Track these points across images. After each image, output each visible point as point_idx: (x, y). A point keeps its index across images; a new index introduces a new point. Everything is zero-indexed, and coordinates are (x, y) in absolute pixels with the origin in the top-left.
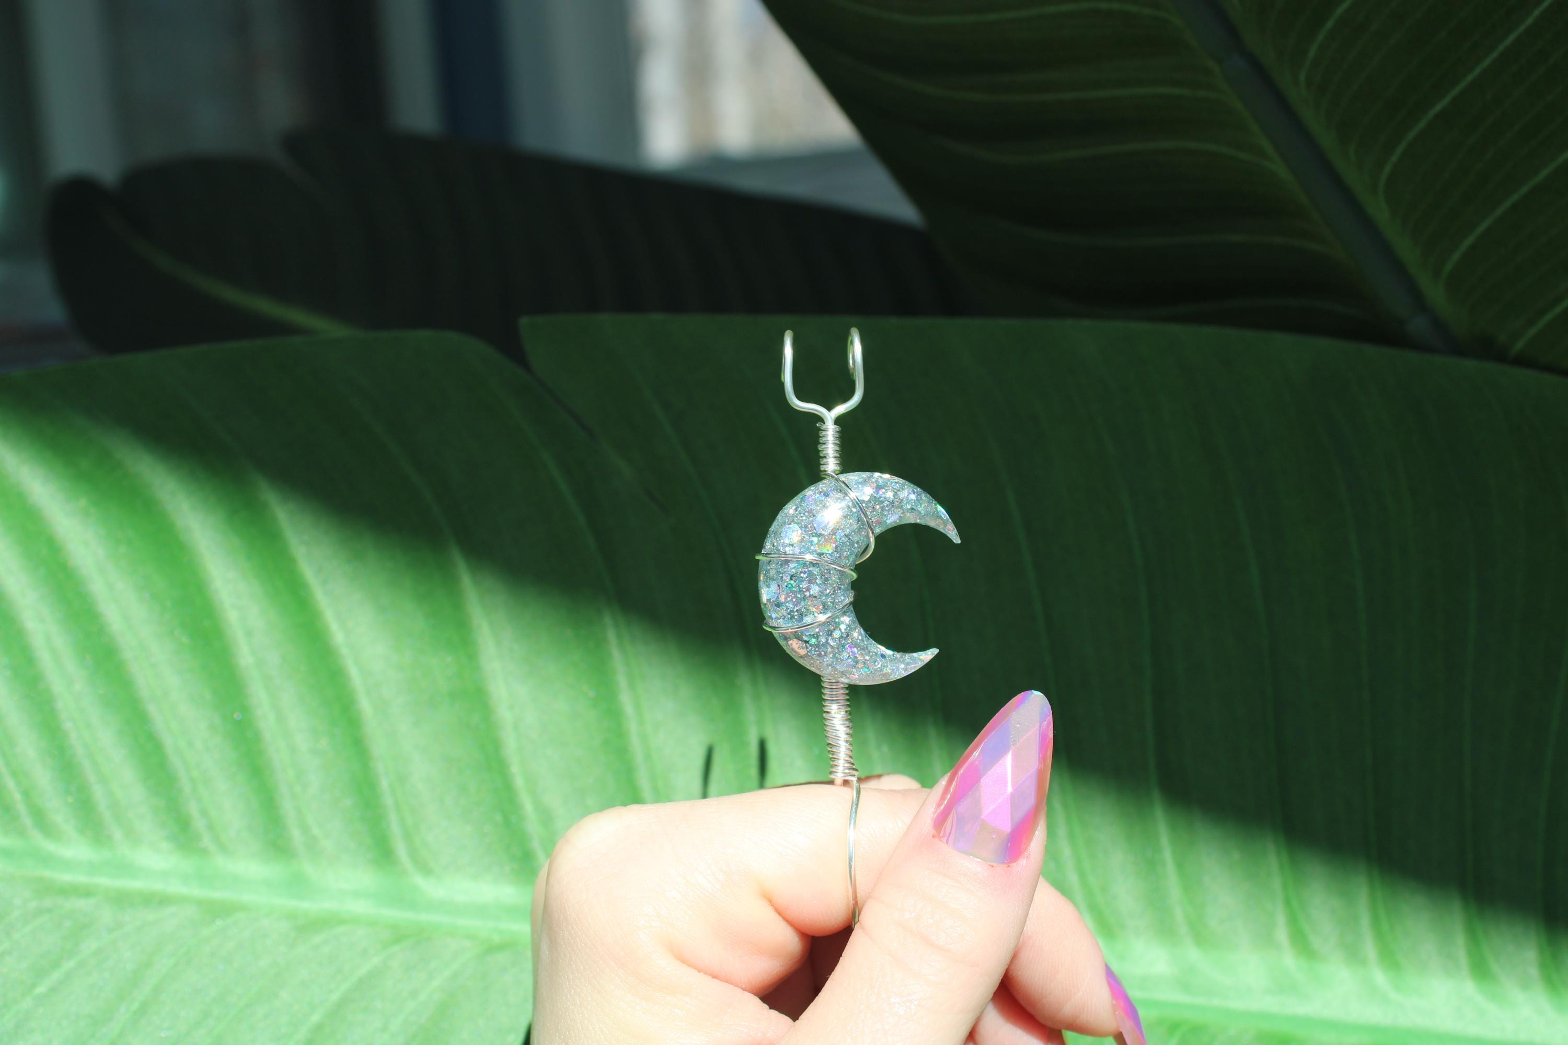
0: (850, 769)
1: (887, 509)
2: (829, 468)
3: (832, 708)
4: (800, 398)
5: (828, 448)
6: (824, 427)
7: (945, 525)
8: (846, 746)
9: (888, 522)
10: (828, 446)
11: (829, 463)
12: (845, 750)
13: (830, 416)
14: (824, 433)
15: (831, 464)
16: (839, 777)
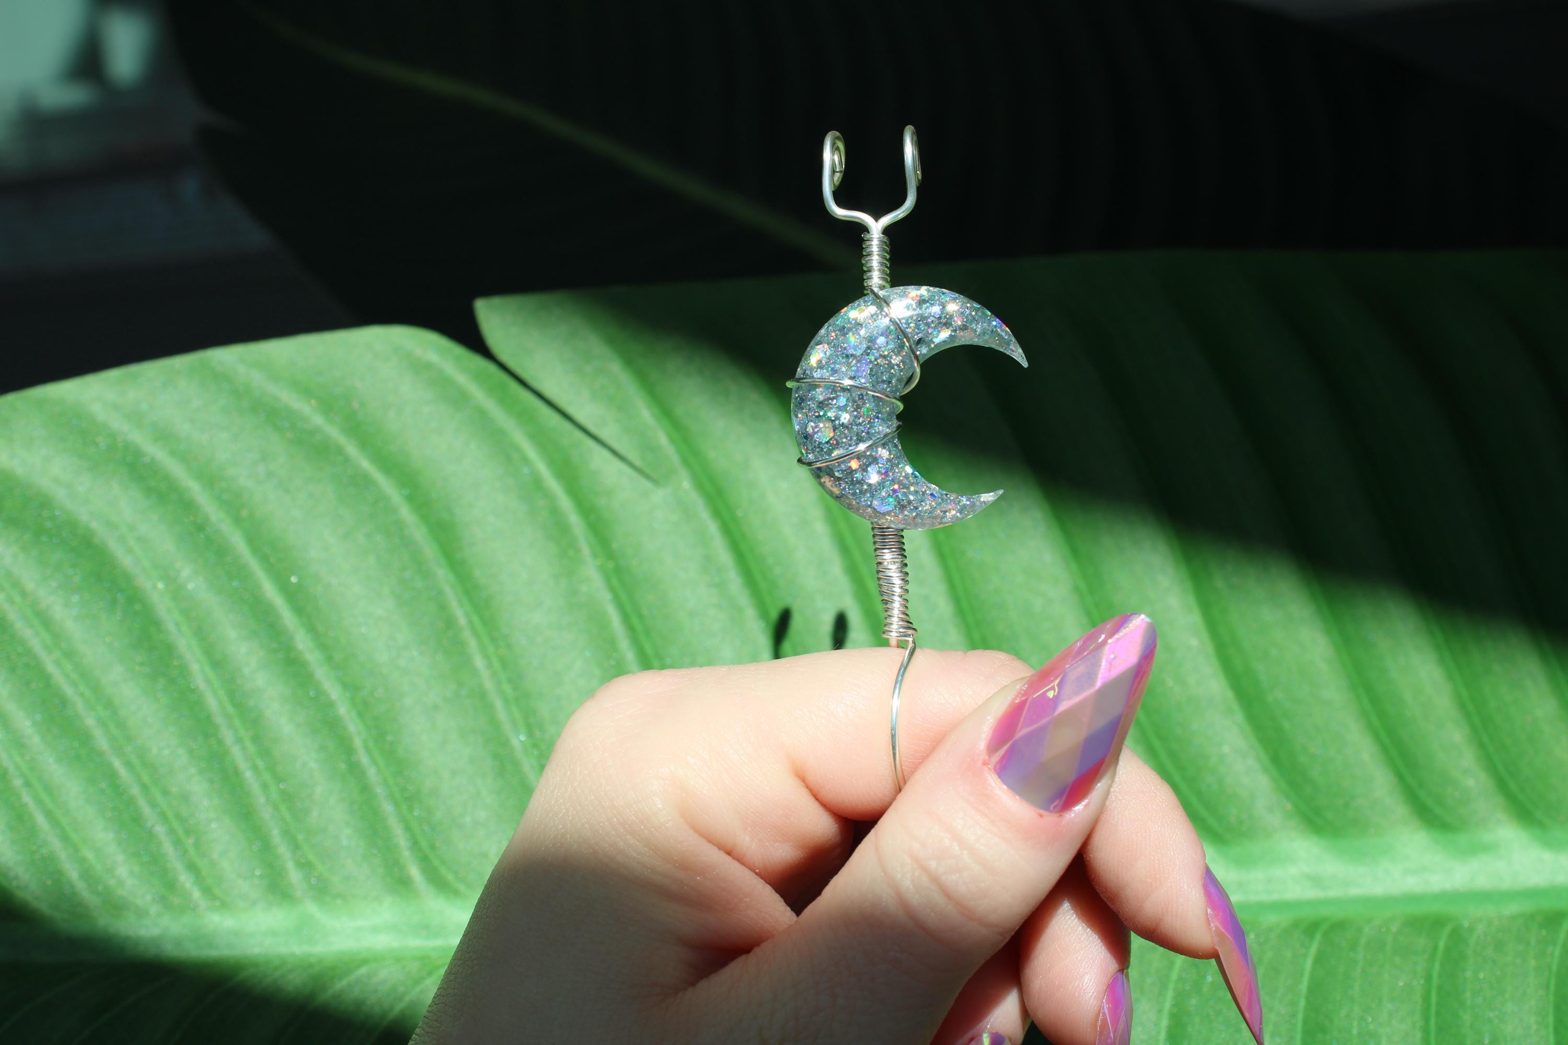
0: (904, 628)
1: (932, 325)
2: (873, 283)
3: (884, 557)
4: (840, 203)
5: (873, 260)
6: (868, 236)
7: (1008, 343)
8: (899, 601)
9: (937, 341)
10: (873, 258)
11: (873, 276)
12: (899, 606)
13: (876, 227)
14: (868, 243)
15: (875, 279)
16: (893, 636)
